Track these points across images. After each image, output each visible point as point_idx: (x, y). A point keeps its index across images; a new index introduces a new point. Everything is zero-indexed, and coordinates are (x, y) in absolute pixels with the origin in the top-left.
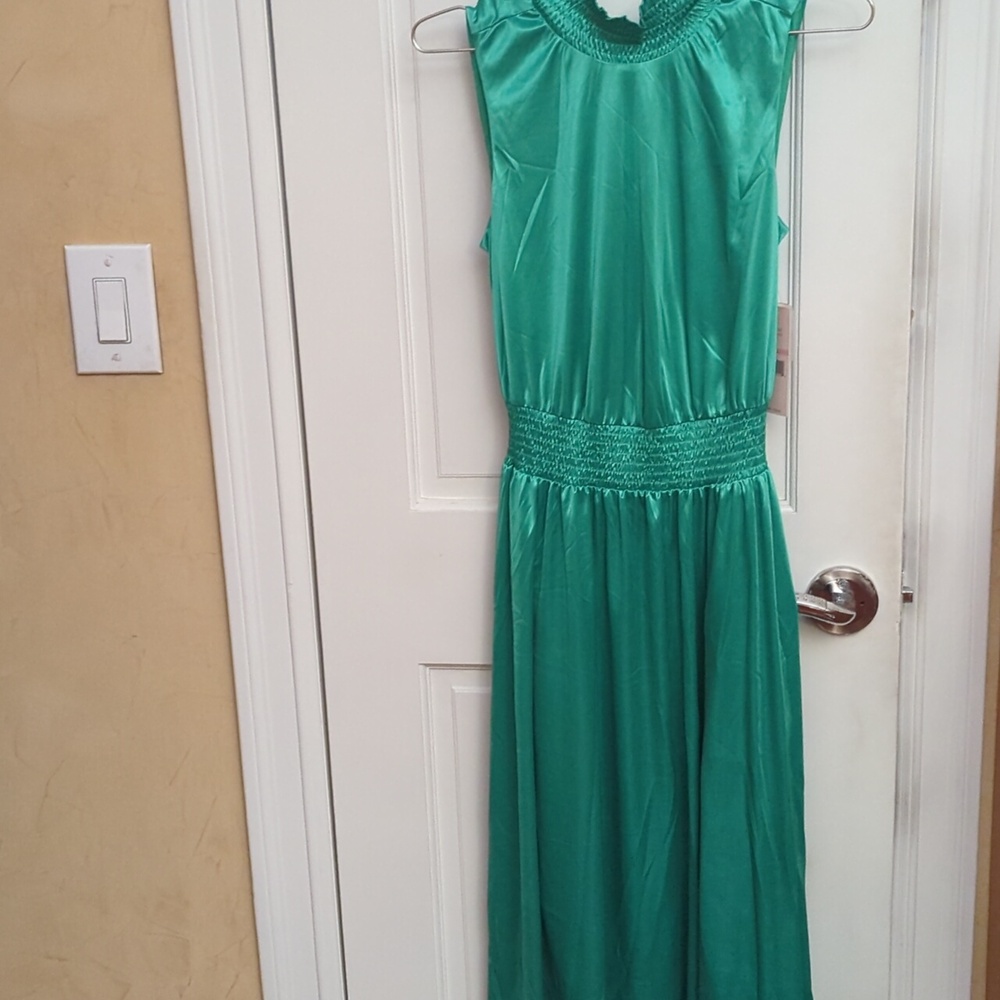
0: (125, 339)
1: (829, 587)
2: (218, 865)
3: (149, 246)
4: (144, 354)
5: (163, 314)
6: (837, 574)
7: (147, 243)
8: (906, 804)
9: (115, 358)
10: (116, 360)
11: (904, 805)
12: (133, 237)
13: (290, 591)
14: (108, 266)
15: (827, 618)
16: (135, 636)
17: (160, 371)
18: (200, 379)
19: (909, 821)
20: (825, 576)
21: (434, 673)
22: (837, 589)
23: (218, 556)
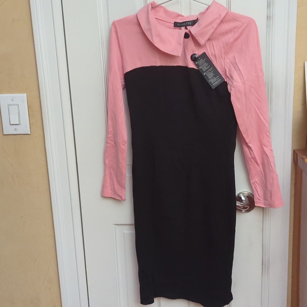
0: (18, 123)
1: (241, 198)
2: (50, 289)
3: (26, 94)
4: (25, 128)
5: (31, 115)
6: (243, 194)
7: (25, 93)
8: (265, 265)
9: (15, 130)
10: (16, 130)
11: (265, 266)
12: (21, 91)
13: (72, 202)
14: (13, 100)
15: (240, 208)
16: (22, 217)
17: (30, 134)
18: (42, 135)
19: (267, 271)
20: (240, 195)
21: (118, 227)
22: (243, 198)
23: (49, 192)
